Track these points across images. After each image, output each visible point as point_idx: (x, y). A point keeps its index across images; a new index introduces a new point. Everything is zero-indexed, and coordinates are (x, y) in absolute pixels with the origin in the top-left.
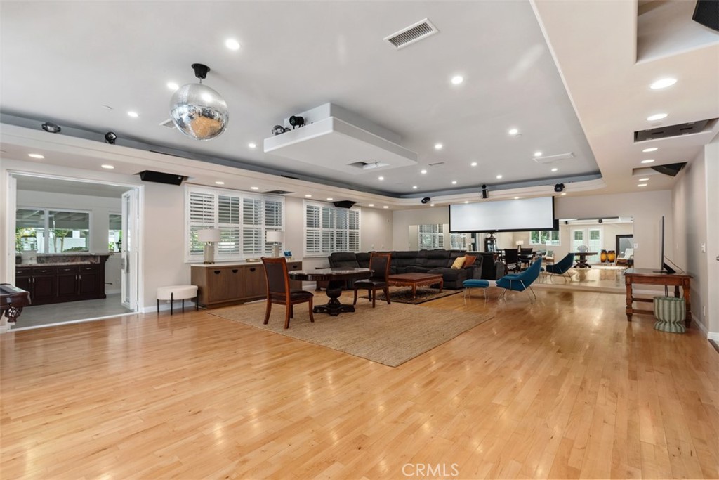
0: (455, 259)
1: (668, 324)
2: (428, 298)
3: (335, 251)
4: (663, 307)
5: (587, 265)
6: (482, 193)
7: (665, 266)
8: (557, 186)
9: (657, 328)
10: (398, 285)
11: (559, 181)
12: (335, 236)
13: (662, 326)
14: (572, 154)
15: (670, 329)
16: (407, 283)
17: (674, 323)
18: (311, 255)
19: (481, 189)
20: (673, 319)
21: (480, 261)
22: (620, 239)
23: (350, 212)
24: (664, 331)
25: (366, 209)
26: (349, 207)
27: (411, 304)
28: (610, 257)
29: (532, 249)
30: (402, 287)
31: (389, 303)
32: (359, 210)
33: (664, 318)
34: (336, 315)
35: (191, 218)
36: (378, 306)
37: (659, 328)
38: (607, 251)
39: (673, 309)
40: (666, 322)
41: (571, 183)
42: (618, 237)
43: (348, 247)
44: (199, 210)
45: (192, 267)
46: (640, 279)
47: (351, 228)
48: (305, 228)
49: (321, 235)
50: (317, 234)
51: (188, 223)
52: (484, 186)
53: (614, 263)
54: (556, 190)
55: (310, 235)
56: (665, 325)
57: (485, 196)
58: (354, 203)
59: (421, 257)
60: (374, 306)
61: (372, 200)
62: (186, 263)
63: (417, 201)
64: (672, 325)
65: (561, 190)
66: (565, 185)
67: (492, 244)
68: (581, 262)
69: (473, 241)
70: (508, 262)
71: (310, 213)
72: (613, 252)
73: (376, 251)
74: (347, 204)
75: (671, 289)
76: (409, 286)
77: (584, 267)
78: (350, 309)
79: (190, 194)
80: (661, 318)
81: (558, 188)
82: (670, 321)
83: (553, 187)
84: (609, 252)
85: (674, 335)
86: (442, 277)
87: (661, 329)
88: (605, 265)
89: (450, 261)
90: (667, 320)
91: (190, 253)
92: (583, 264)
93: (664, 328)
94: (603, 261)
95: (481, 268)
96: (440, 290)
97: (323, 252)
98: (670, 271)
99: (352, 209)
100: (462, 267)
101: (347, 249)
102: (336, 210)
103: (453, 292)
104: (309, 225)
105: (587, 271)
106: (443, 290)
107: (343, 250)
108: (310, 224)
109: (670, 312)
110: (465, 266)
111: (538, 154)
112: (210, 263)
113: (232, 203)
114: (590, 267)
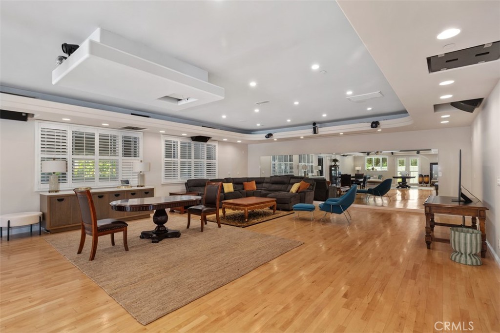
0: (293, 184)
1: (463, 256)
2: (260, 220)
3: (193, 178)
4: (459, 239)
5: (407, 186)
6: (313, 130)
7: (462, 195)
8: (373, 123)
9: (453, 259)
10: (233, 209)
11: (375, 119)
12: (193, 165)
13: (458, 257)
14: (380, 92)
15: (466, 261)
16: (240, 207)
17: (469, 255)
18: (169, 181)
19: (312, 126)
20: (468, 251)
21: (313, 186)
22: (433, 166)
23: (207, 145)
24: (459, 262)
25: (221, 142)
26: (206, 142)
27: (239, 227)
28: (426, 179)
29: (363, 174)
30: (237, 211)
31: (220, 226)
32: (216, 144)
33: (460, 250)
34: (158, 242)
35: (42, 151)
36: (208, 229)
37: (455, 258)
38: (424, 175)
39: (468, 241)
40: (462, 254)
41: (385, 121)
42: (432, 164)
43: (205, 174)
44: (52, 144)
45: (40, 195)
46: (439, 209)
47: (208, 158)
48: (163, 159)
49: (179, 164)
50: (175, 164)
51: (38, 155)
52: (314, 124)
53: (429, 185)
54: (372, 126)
55: (168, 164)
56: (461, 256)
57: (315, 132)
58: (209, 138)
59: (267, 183)
60: (202, 229)
61: (226, 136)
62: (36, 192)
63: (262, 136)
64: (468, 257)
65: (376, 127)
66: (380, 122)
67: (335, 170)
68: (403, 184)
69: (320, 168)
70: (343, 184)
71: (168, 146)
72: (428, 176)
73: (232, 177)
74: (204, 139)
75: (469, 220)
76: (242, 210)
77: (405, 188)
78: (176, 234)
79: (40, 129)
80: (457, 249)
81: (374, 125)
82: (466, 253)
83: (370, 124)
84: (425, 176)
85: (469, 268)
86: (276, 201)
87: (457, 260)
88: (422, 186)
89: (290, 186)
90: (463, 251)
91: (40, 182)
92: (404, 185)
93: (460, 260)
94: (420, 183)
95: (313, 192)
96: (274, 211)
97: (180, 180)
98: (468, 201)
99: (209, 143)
100: (297, 192)
101: (204, 176)
102: (193, 143)
103: (285, 213)
104: (167, 157)
105: (407, 190)
106: (277, 212)
107: (199, 177)
108: (168, 155)
109: (465, 244)
110: (299, 191)
111: (349, 93)
112: (56, 192)
113: (86, 138)
114: (409, 187)
